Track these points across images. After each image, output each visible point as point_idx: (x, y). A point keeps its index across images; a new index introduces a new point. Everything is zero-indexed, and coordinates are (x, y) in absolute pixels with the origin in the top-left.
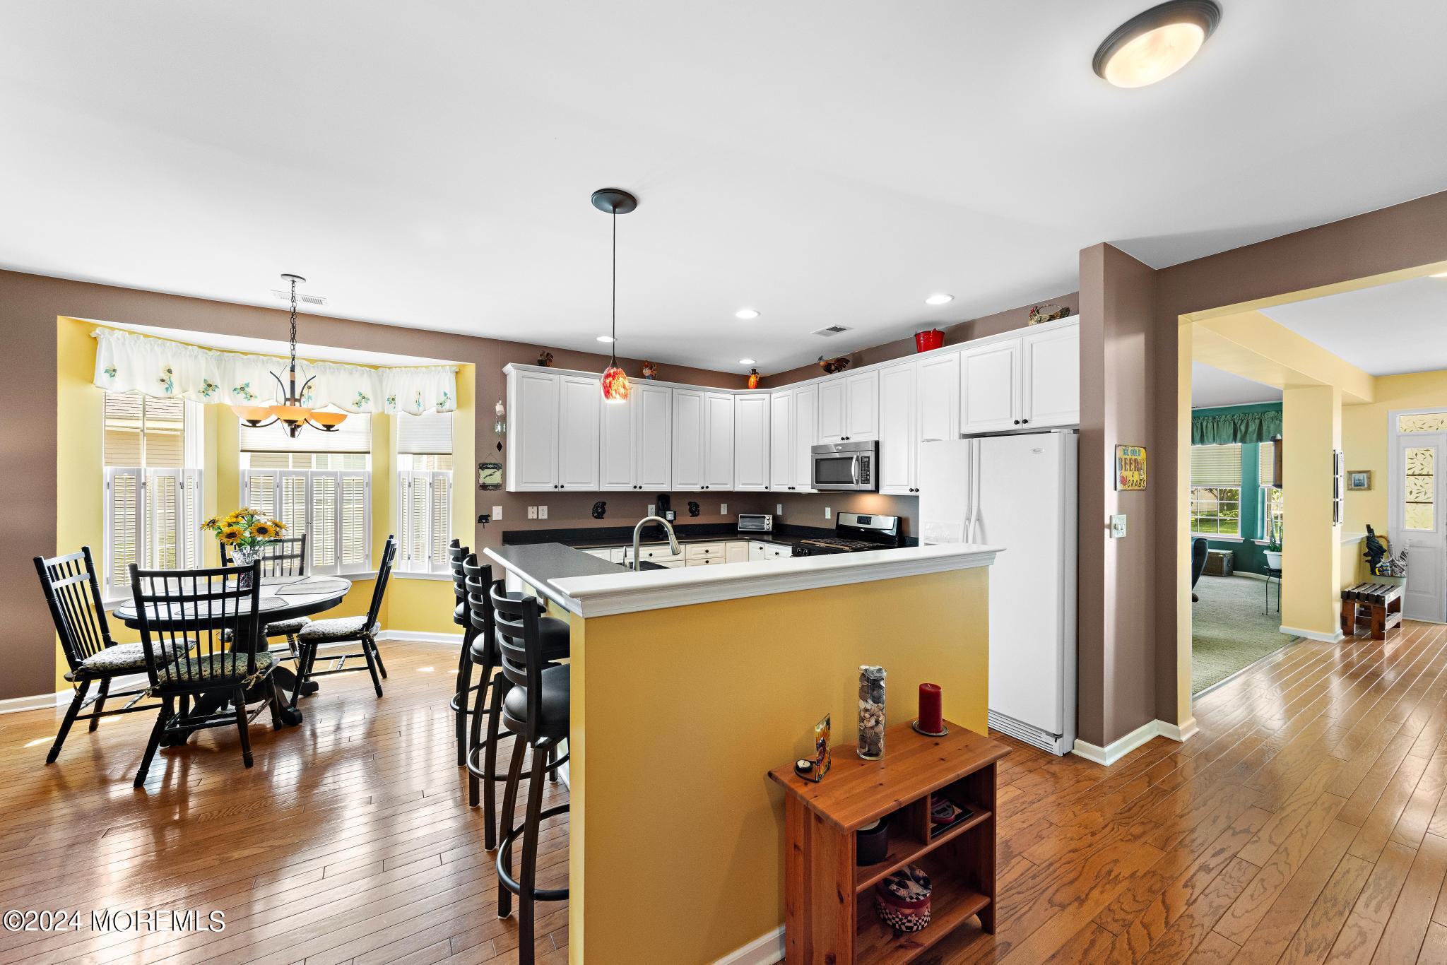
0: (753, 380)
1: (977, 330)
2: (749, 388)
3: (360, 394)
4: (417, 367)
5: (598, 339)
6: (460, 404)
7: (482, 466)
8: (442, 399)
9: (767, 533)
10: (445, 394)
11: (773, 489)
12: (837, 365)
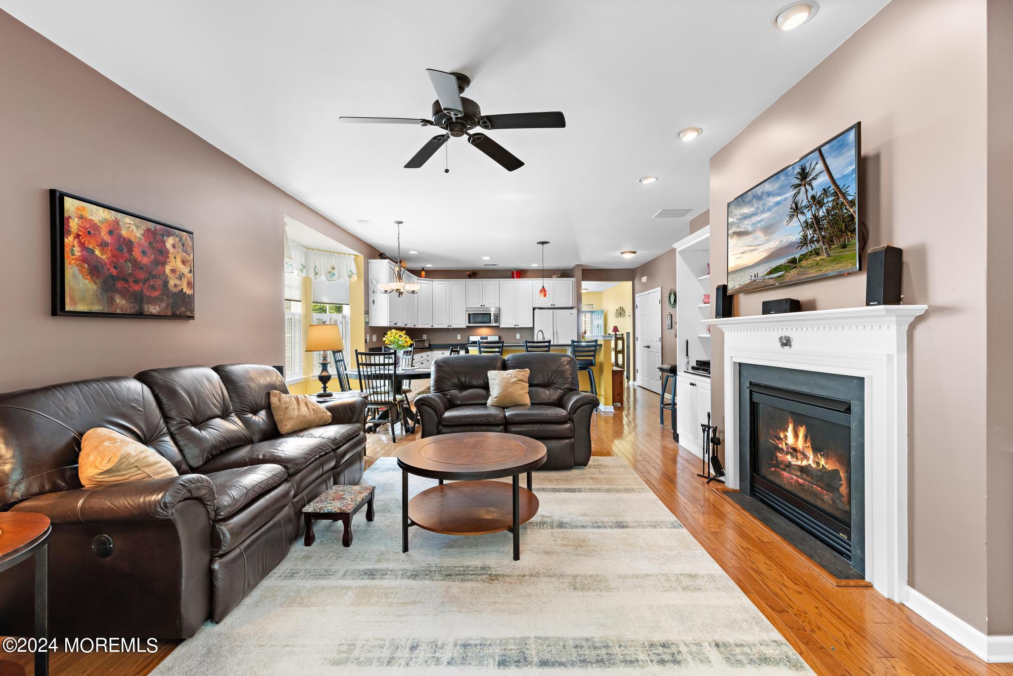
0: (423, 273)
1: (529, 274)
2: (421, 277)
3: (302, 265)
4: (331, 252)
5: (410, 252)
6: (358, 277)
7: (366, 314)
8: (350, 273)
9: (427, 348)
10: (351, 271)
11: (434, 327)
12: (474, 274)
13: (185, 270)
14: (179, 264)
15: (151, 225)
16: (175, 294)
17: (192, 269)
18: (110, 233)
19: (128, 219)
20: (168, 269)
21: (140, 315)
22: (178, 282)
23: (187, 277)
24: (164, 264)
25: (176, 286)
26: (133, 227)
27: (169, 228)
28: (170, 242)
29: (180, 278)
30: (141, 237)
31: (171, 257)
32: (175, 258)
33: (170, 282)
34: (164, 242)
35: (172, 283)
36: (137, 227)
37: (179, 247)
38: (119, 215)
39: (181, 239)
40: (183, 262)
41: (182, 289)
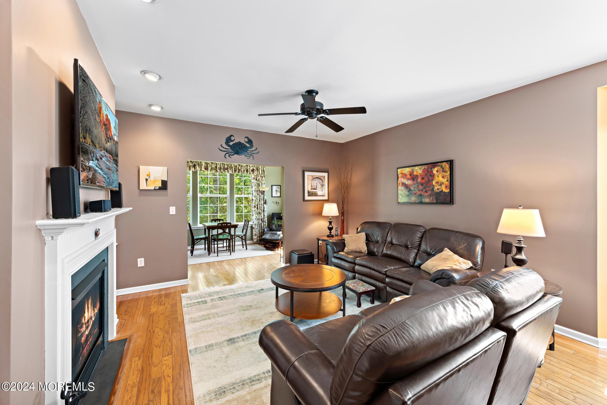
13: (444, 181)
14: (441, 179)
15: (426, 167)
16: (437, 193)
17: (449, 179)
18: (410, 175)
19: (417, 168)
20: (434, 183)
21: (421, 203)
22: (439, 187)
23: (445, 184)
24: (433, 180)
25: (438, 189)
26: (419, 170)
27: (434, 164)
28: (435, 171)
29: (441, 185)
30: (422, 173)
31: (436, 176)
32: (438, 176)
33: (435, 188)
34: (432, 171)
35: (436, 188)
36: (420, 169)
37: (440, 171)
38: (413, 168)
39: (442, 167)
40: (443, 177)
41: (442, 190)
